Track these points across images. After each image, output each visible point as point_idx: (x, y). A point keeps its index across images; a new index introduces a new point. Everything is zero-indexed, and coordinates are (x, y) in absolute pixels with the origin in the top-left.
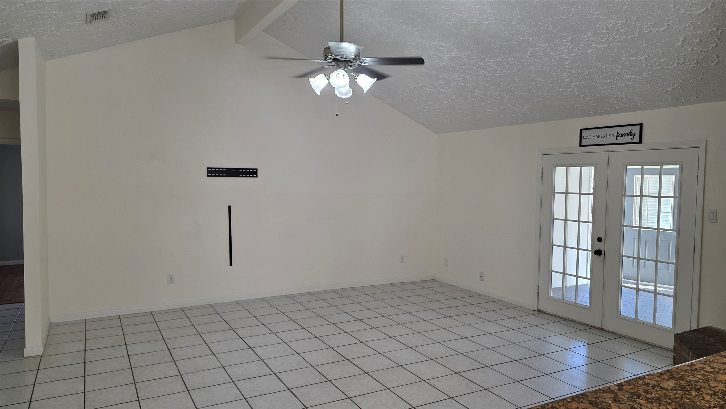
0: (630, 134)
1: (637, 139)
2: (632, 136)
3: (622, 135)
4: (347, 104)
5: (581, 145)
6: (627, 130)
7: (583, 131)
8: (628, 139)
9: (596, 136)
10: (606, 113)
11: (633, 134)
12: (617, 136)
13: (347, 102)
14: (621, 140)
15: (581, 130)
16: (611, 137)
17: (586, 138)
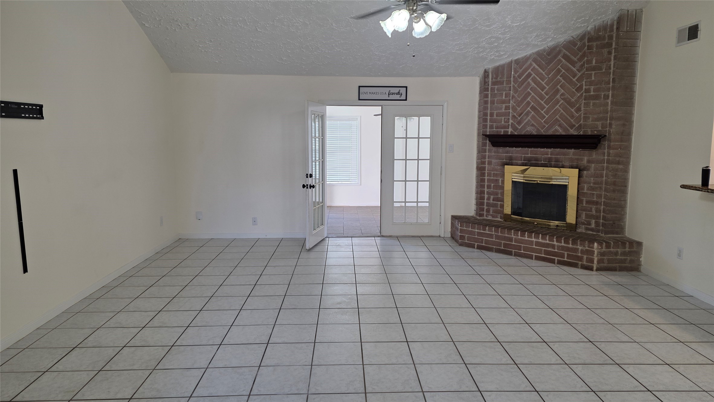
0: (398, 93)
1: (403, 97)
2: (400, 95)
3: (393, 94)
4: (408, 45)
5: (359, 99)
6: (396, 90)
7: (361, 88)
8: (398, 97)
9: (372, 93)
10: (384, 75)
11: (401, 94)
12: (389, 94)
13: (409, 44)
14: (391, 97)
15: (359, 87)
16: (384, 94)
17: (363, 93)
